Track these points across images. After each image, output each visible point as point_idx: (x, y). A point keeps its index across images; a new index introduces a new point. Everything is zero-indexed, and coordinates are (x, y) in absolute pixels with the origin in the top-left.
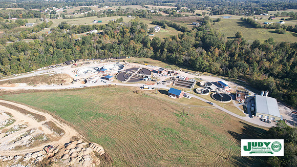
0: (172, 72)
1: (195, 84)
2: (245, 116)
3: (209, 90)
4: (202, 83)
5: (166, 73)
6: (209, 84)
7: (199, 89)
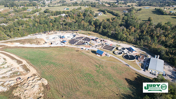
0: (103, 41)
1: (115, 48)
2: (141, 70)
3: (123, 52)
4: (119, 48)
5: (100, 41)
6: (124, 49)
7: (116, 52)
